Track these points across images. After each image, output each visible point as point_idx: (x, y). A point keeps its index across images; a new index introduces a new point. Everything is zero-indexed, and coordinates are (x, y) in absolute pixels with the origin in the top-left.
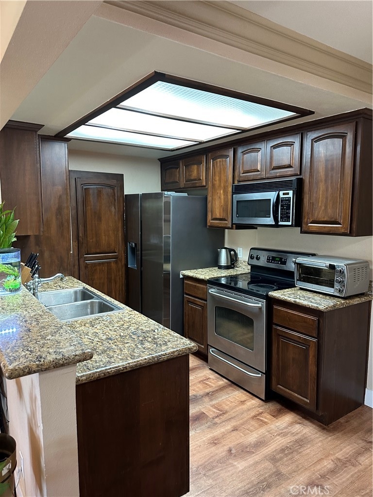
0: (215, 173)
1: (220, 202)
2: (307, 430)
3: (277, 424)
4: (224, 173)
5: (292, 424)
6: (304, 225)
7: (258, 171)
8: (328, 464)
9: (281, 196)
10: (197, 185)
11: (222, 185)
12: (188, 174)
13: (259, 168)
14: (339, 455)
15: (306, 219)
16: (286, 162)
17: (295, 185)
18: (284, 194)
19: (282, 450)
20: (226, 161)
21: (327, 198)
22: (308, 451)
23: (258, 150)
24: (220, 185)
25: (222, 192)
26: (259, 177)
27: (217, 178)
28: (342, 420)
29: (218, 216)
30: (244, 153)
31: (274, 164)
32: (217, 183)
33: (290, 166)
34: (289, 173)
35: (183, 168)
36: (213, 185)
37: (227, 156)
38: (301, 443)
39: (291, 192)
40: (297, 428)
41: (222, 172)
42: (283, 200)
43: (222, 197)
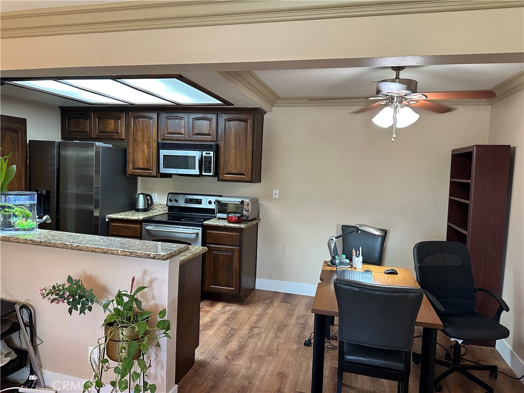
0: (136, 129)
1: (144, 155)
2: (234, 308)
3: (216, 310)
4: (148, 131)
5: (224, 307)
6: (221, 176)
7: (182, 134)
8: (254, 318)
9: (204, 154)
10: (115, 137)
11: (146, 141)
12: (102, 126)
13: (183, 132)
14: (256, 313)
15: (222, 172)
16: (206, 131)
17: (214, 148)
18: (206, 153)
19: (228, 320)
20: (149, 122)
21: (236, 159)
22: (241, 316)
23: (181, 119)
24: (143, 141)
25: (145, 146)
26: (183, 139)
27: (140, 134)
28: (248, 298)
29: (141, 166)
30: (168, 118)
31: (196, 131)
32: (140, 138)
33: (209, 135)
34: (209, 139)
35: (94, 119)
36: (135, 140)
37: (151, 118)
38: (235, 314)
39: (212, 154)
40: (228, 308)
41: (146, 130)
42: (206, 157)
43: (146, 150)
